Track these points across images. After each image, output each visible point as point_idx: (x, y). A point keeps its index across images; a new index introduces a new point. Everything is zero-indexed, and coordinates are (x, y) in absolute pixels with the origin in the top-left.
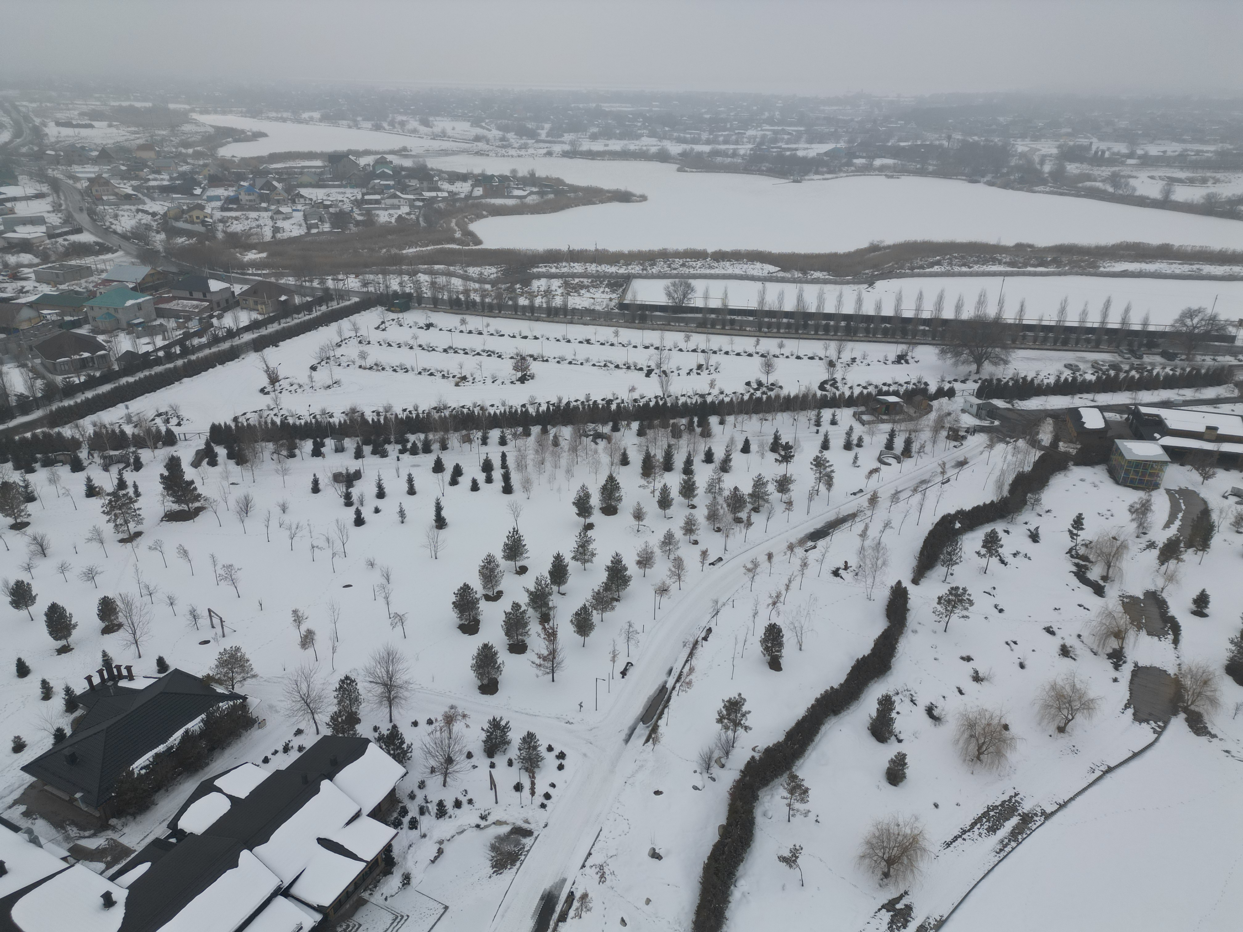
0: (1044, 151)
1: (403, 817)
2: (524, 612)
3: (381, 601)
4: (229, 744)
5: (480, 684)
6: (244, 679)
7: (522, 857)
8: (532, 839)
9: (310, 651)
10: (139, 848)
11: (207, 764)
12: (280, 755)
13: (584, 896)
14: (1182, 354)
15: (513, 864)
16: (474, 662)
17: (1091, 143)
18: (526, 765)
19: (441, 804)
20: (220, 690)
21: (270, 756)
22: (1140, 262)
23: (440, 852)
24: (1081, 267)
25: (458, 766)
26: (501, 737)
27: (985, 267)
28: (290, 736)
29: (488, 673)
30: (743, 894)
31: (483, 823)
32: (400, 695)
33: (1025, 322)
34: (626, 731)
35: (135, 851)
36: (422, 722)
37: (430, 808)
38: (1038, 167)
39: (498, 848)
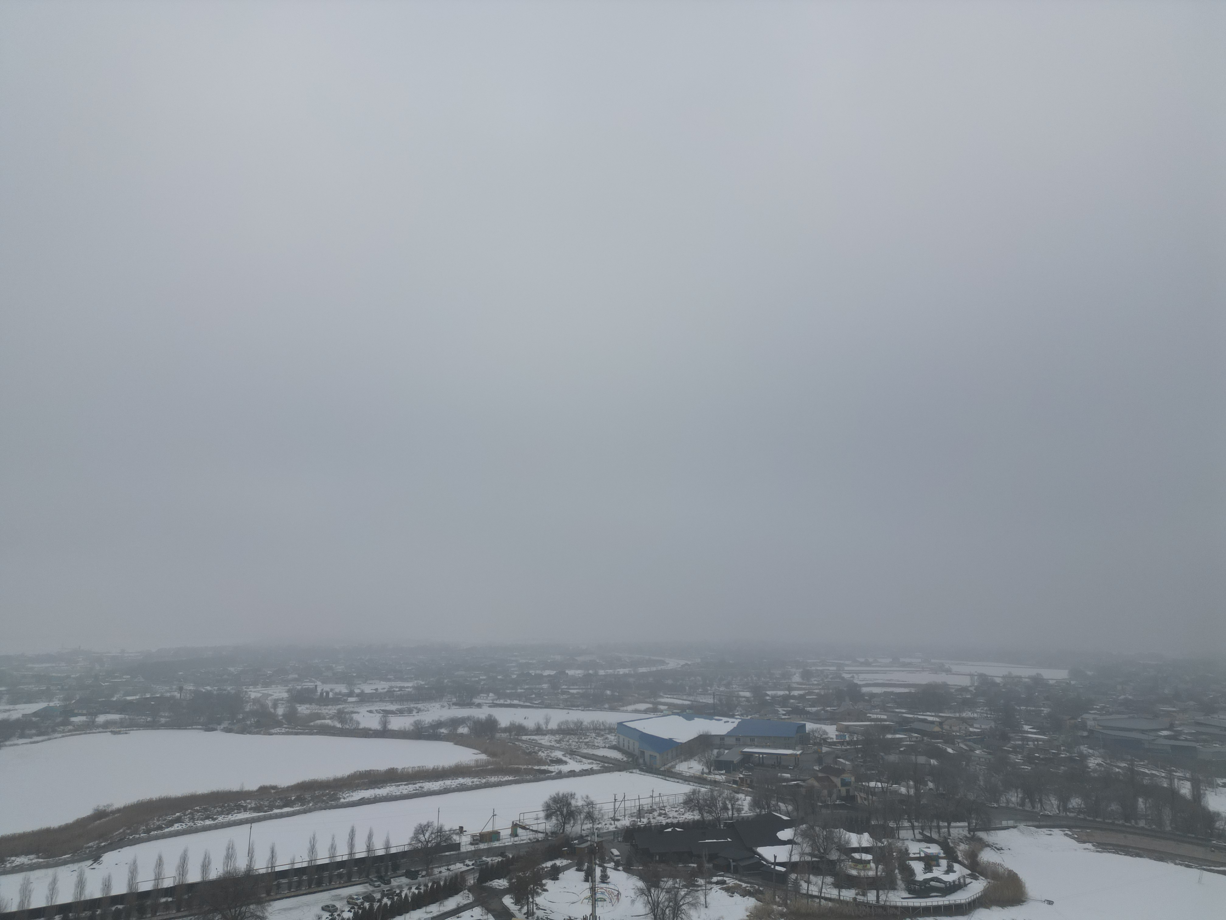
0: (276, 696)
14: (422, 870)
17: (316, 686)
22: (374, 788)
24: (323, 801)
27: (230, 816)
33: (277, 869)
38: (272, 710)
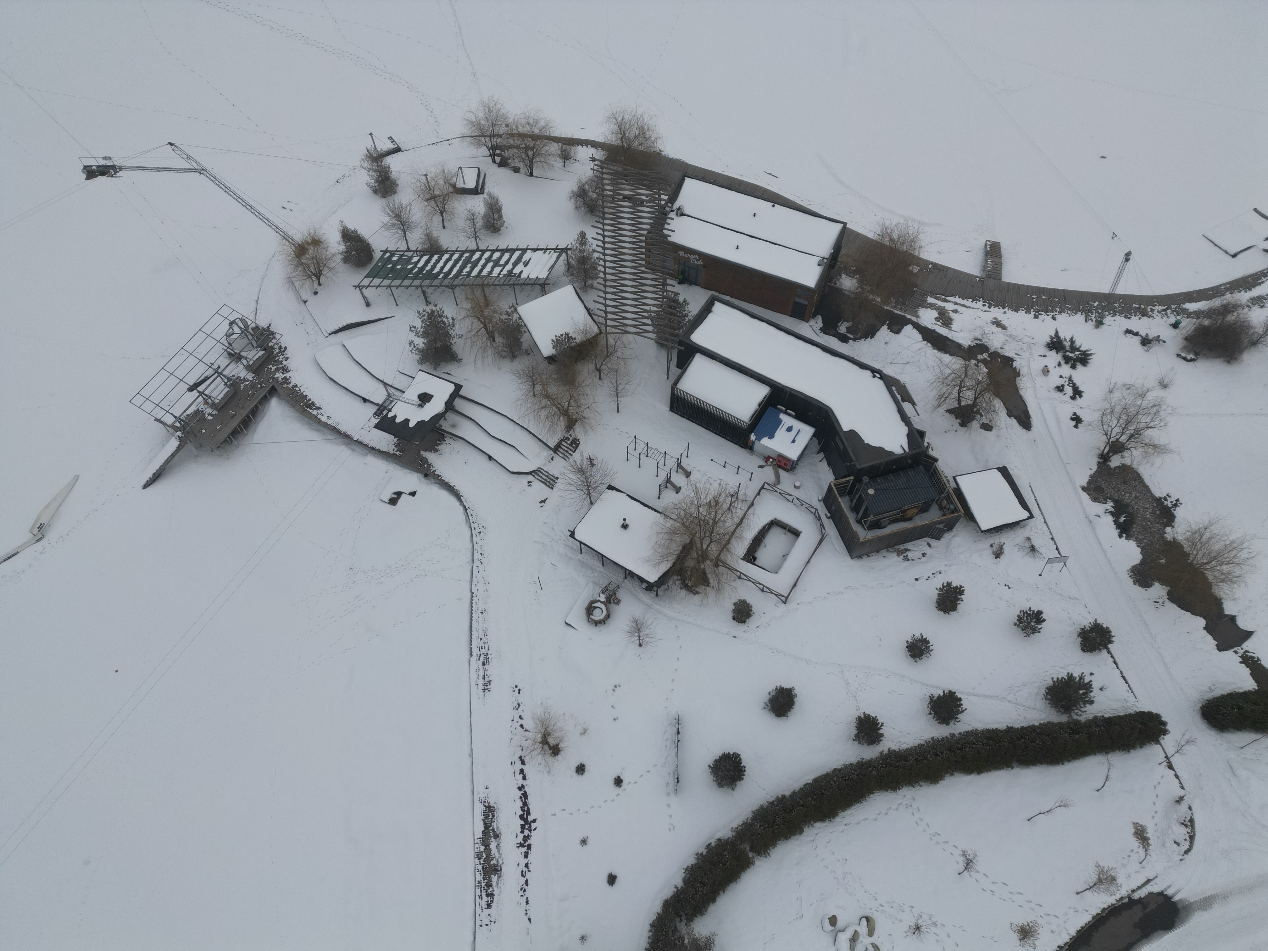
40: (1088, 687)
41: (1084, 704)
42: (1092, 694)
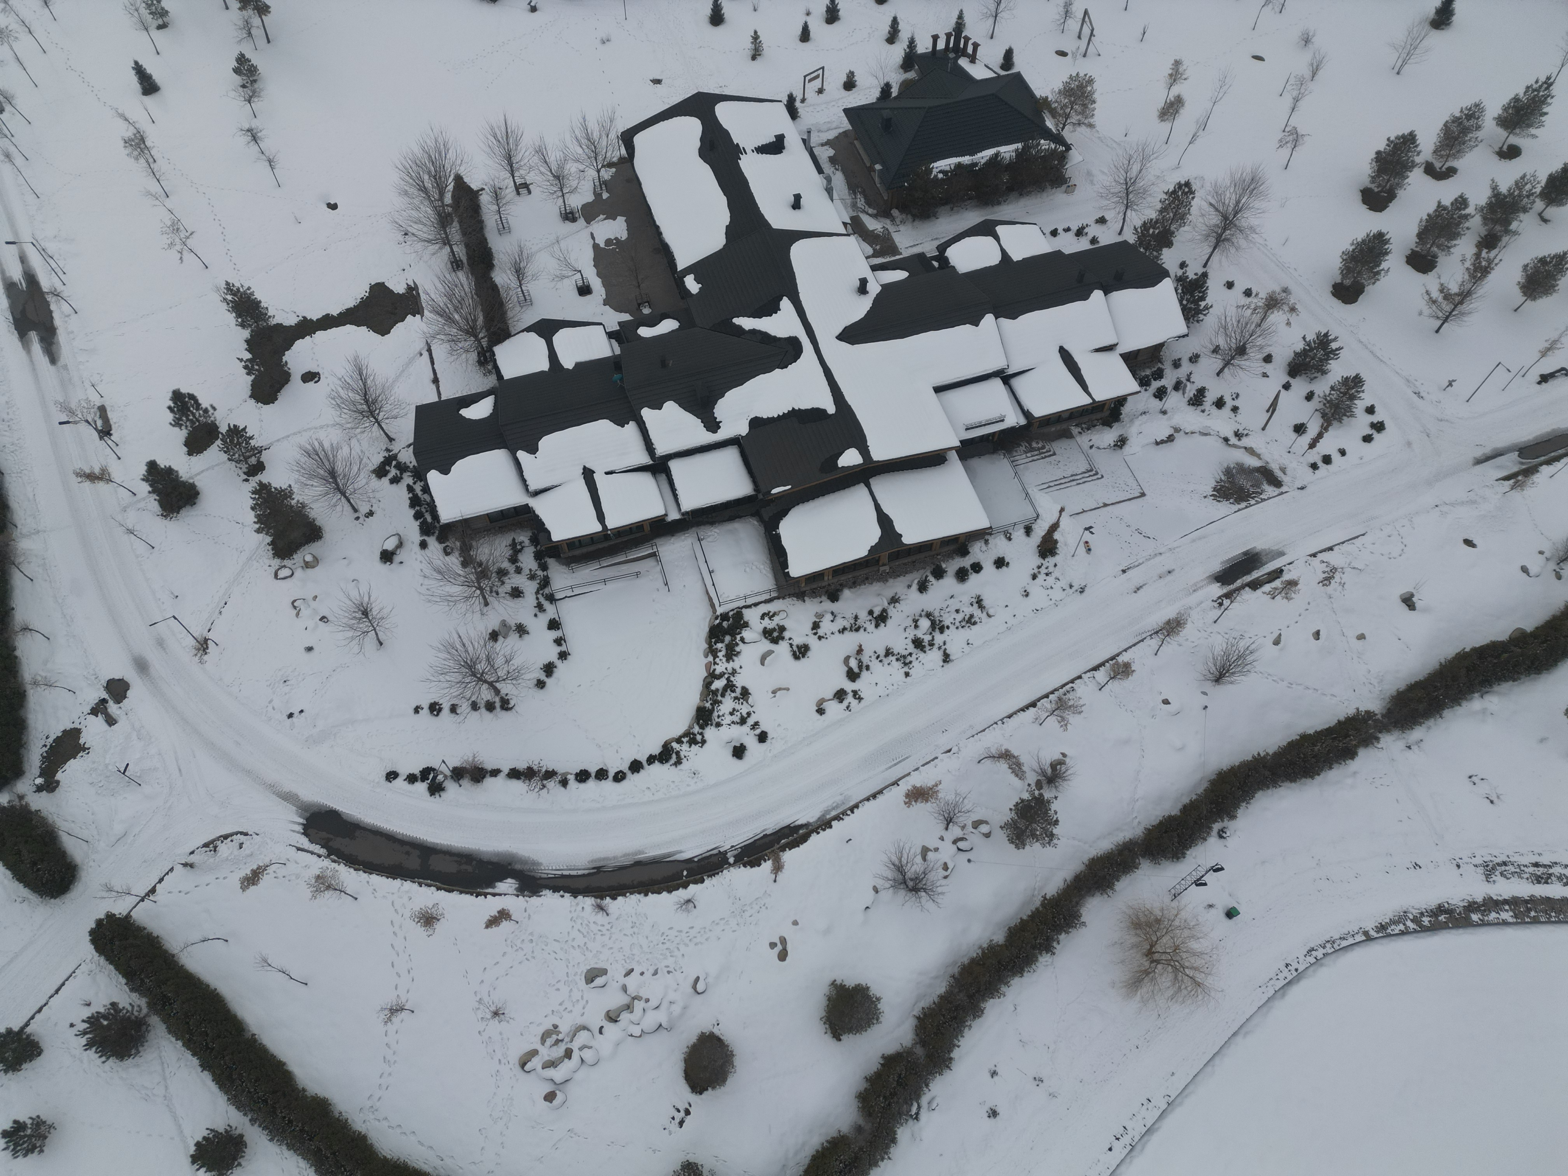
1: (1155, 380)
2: (1466, 217)
3: (1288, 100)
4: (1029, 193)
5: (1339, 280)
6: (1079, 124)
7: (1252, 502)
8: (1277, 491)
9: (1166, 126)
10: (906, 253)
11: (999, 203)
12: (1071, 235)
13: (1292, 584)
15: (1238, 501)
16: (1351, 248)
18: (1327, 411)
19: (1201, 392)
20: (1050, 123)
21: (1060, 231)
23: (1170, 439)
25: (1247, 363)
26: (1321, 360)
28: (1091, 220)
29: (1359, 273)
30: (1484, 711)
31: (1233, 440)
32: (1235, 240)
34: (1488, 450)
35: (901, 254)
36: (1239, 288)
37: (1188, 388)
39: (1233, 475)
40: (93, 1021)
41: (121, 1010)
42: (102, 1010)
